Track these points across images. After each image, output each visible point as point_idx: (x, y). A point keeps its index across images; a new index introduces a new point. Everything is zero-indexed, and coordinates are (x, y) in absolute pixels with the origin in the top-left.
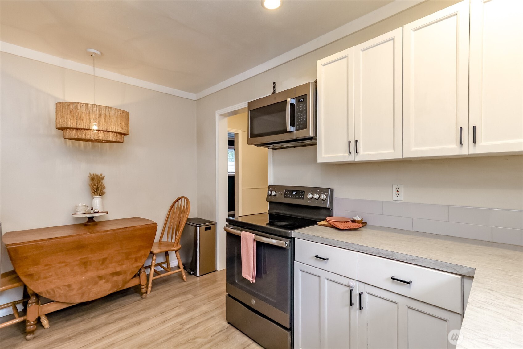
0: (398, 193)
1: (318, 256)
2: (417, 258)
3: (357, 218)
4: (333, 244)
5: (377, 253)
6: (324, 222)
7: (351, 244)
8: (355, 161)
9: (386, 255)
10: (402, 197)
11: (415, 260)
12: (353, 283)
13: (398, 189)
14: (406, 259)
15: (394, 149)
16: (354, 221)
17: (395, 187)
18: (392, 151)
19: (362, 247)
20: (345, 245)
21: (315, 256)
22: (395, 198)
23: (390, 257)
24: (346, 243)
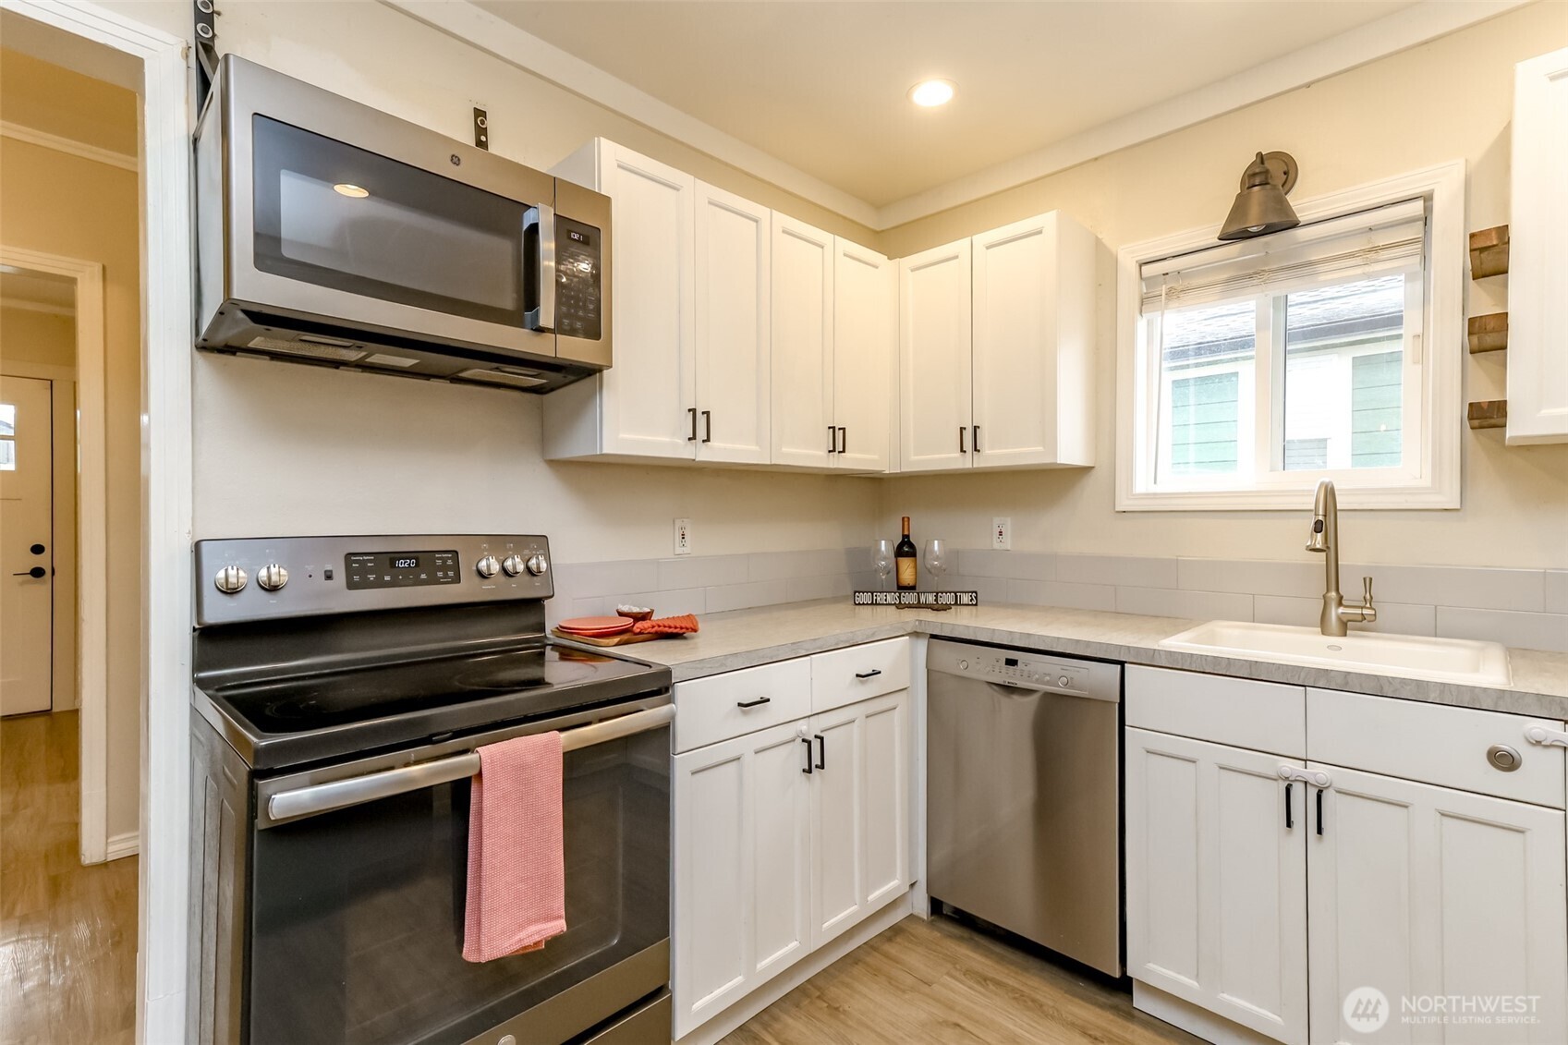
0: (683, 538)
5: (836, 644)
8: (697, 459)
9: (847, 642)
10: (689, 547)
12: (803, 727)
13: (683, 529)
14: (866, 636)
15: (759, 444)
17: (679, 523)
18: (756, 447)
20: (791, 651)
22: (679, 550)
23: (851, 643)
24: (793, 646)
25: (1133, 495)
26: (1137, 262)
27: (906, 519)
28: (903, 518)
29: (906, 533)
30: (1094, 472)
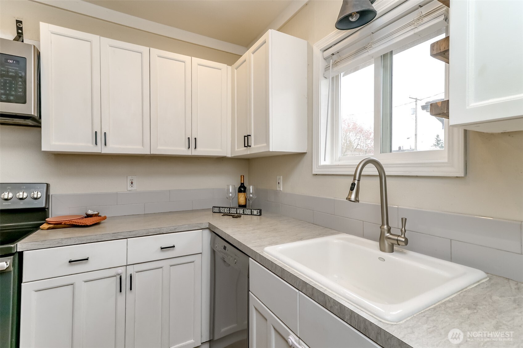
0: (132, 184)
1: (72, 260)
2: (177, 227)
3: (90, 212)
4: (96, 240)
5: (146, 233)
6: (45, 226)
7: (119, 233)
8: (102, 152)
9: (155, 232)
10: (136, 187)
11: (176, 228)
12: (121, 270)
13: (132, 180)
14: (170, 230)
15: (143, 146)
16: (89, 216)
17: (130, 178)
18: (141, 147)
19: (132, 232)
20: (112, 237)
21: (70, 262)
22: (129, 188)
23: (158, 233)
24: (114, 234)
25: (319, 166)
26: (320, 50)
27: (242, 176)
28: (241, 176)
29: (242, 182)
30: (307, 155)
